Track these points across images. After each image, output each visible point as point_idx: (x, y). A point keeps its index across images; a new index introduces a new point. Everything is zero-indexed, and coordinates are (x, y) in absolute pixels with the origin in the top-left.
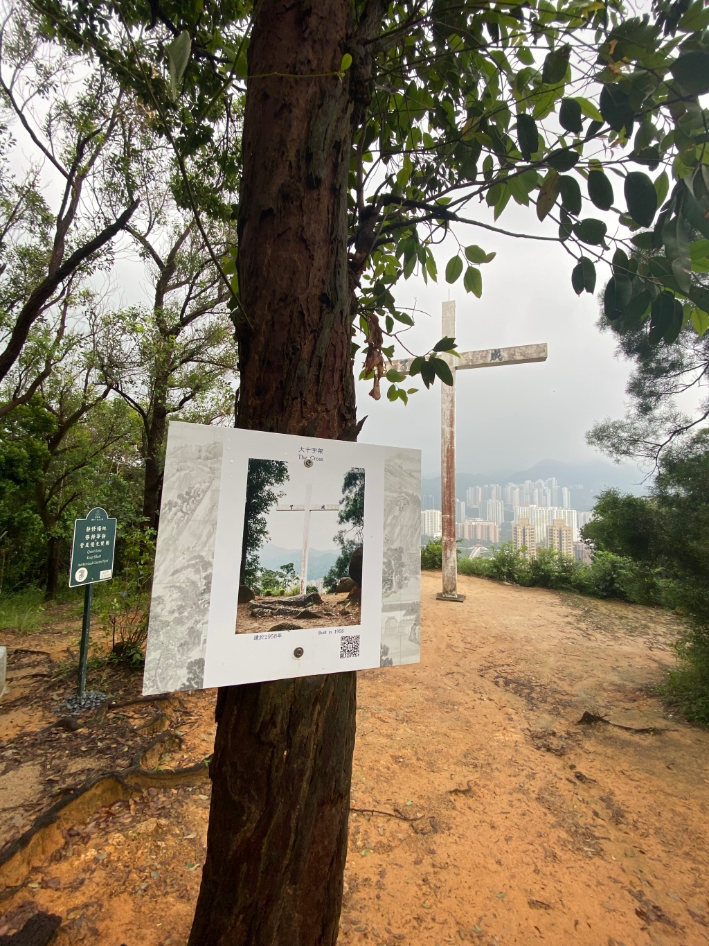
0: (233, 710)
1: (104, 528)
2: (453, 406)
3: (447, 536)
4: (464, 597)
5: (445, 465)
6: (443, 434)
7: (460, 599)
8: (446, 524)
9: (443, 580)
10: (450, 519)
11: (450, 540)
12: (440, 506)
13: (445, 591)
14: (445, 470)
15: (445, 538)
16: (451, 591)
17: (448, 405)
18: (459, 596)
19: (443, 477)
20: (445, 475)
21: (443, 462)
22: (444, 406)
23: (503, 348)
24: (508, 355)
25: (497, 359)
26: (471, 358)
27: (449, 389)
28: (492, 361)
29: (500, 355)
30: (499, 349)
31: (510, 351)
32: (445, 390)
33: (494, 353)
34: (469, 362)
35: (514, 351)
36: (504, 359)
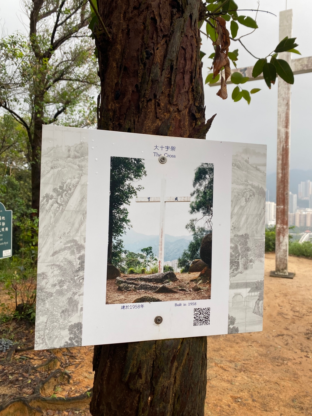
0: (107, 363)
1: (3, 218)
2: (288, 109)
3: (281, 224)
4: (294, 274)
5: (280, 162)
6: (279, 135)
7: (291, 276)
8: (280, 214)
9: (276, 261)
10: (284, 209)
11: (283, 228)
12: (275, 198)
13: (278, 270)
14: (280, 167)
15: (279, 226)
16: (283, 269)
17: (284, 108)
18: (290, 274)
19: (278, 173)
20: (280, 171)
21: (278, 159)
22: (281, 110)
26: (306, 63)
27: (285, 93)
32: (281, 94)
34: (304, 67)
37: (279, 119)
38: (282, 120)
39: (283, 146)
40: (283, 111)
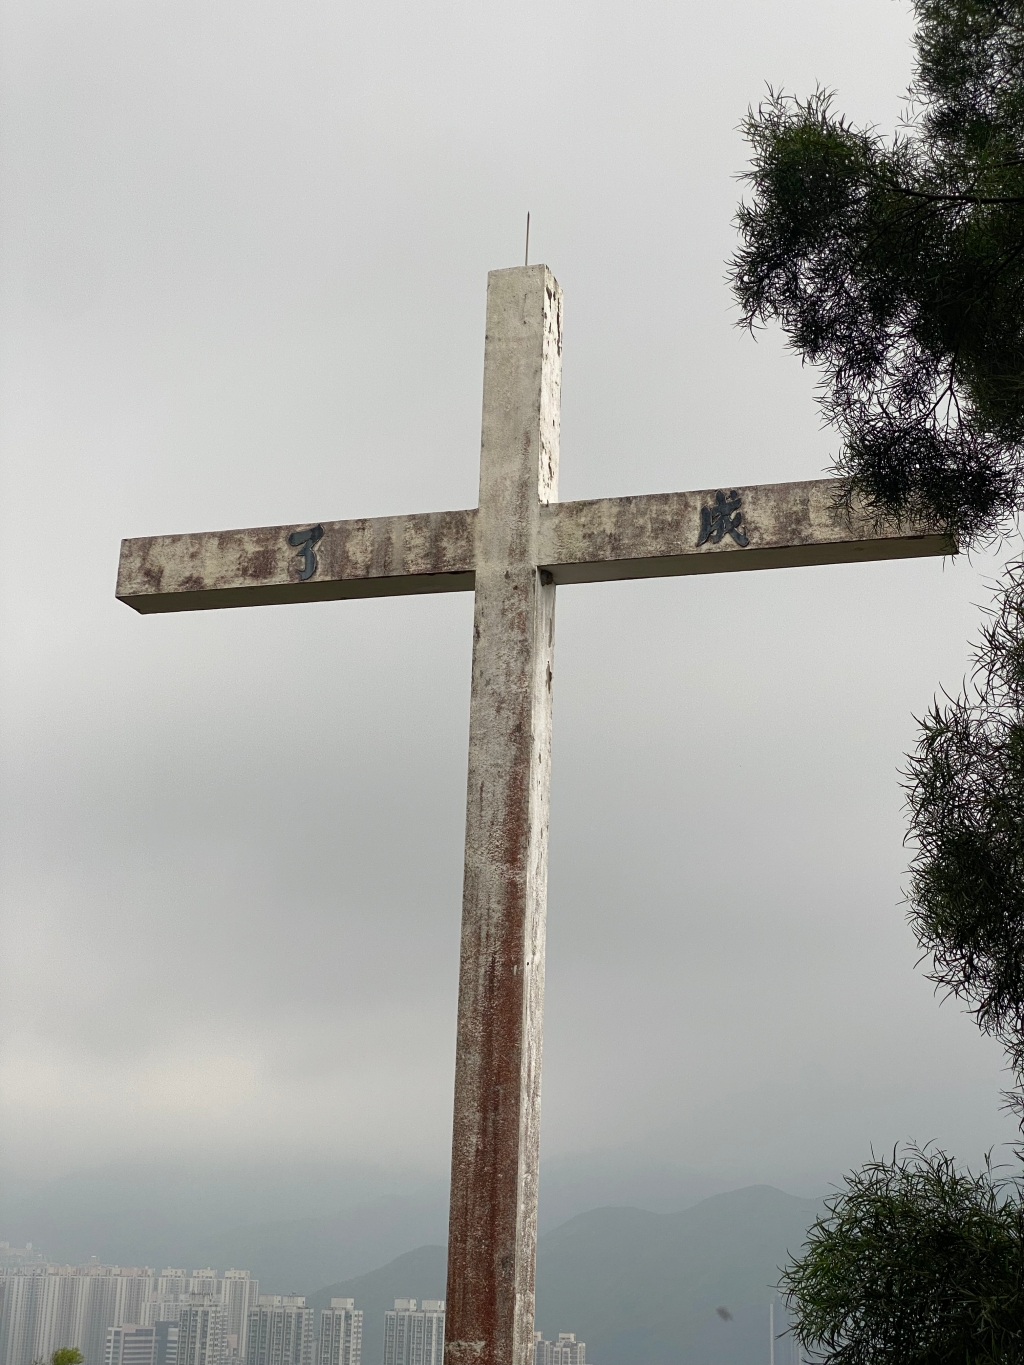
6: (470, 899)
17: (499, 751)
22: (483, 758)
23: (755, 489)
24: (777, 518)
25: (727, 539)
26: (609, 528)
27: (508, 674)
28: (705, 548)
29: (740, 518)
30: (734, 493)
31: (784, 500)
32: (487, 676)
33: (716, 509)
34: (601, 548)
35: (805, 502)
36: (755, 539)
37: (475, 810)
38: (488, 814)
39: (493, 967)
40: (497, 765)
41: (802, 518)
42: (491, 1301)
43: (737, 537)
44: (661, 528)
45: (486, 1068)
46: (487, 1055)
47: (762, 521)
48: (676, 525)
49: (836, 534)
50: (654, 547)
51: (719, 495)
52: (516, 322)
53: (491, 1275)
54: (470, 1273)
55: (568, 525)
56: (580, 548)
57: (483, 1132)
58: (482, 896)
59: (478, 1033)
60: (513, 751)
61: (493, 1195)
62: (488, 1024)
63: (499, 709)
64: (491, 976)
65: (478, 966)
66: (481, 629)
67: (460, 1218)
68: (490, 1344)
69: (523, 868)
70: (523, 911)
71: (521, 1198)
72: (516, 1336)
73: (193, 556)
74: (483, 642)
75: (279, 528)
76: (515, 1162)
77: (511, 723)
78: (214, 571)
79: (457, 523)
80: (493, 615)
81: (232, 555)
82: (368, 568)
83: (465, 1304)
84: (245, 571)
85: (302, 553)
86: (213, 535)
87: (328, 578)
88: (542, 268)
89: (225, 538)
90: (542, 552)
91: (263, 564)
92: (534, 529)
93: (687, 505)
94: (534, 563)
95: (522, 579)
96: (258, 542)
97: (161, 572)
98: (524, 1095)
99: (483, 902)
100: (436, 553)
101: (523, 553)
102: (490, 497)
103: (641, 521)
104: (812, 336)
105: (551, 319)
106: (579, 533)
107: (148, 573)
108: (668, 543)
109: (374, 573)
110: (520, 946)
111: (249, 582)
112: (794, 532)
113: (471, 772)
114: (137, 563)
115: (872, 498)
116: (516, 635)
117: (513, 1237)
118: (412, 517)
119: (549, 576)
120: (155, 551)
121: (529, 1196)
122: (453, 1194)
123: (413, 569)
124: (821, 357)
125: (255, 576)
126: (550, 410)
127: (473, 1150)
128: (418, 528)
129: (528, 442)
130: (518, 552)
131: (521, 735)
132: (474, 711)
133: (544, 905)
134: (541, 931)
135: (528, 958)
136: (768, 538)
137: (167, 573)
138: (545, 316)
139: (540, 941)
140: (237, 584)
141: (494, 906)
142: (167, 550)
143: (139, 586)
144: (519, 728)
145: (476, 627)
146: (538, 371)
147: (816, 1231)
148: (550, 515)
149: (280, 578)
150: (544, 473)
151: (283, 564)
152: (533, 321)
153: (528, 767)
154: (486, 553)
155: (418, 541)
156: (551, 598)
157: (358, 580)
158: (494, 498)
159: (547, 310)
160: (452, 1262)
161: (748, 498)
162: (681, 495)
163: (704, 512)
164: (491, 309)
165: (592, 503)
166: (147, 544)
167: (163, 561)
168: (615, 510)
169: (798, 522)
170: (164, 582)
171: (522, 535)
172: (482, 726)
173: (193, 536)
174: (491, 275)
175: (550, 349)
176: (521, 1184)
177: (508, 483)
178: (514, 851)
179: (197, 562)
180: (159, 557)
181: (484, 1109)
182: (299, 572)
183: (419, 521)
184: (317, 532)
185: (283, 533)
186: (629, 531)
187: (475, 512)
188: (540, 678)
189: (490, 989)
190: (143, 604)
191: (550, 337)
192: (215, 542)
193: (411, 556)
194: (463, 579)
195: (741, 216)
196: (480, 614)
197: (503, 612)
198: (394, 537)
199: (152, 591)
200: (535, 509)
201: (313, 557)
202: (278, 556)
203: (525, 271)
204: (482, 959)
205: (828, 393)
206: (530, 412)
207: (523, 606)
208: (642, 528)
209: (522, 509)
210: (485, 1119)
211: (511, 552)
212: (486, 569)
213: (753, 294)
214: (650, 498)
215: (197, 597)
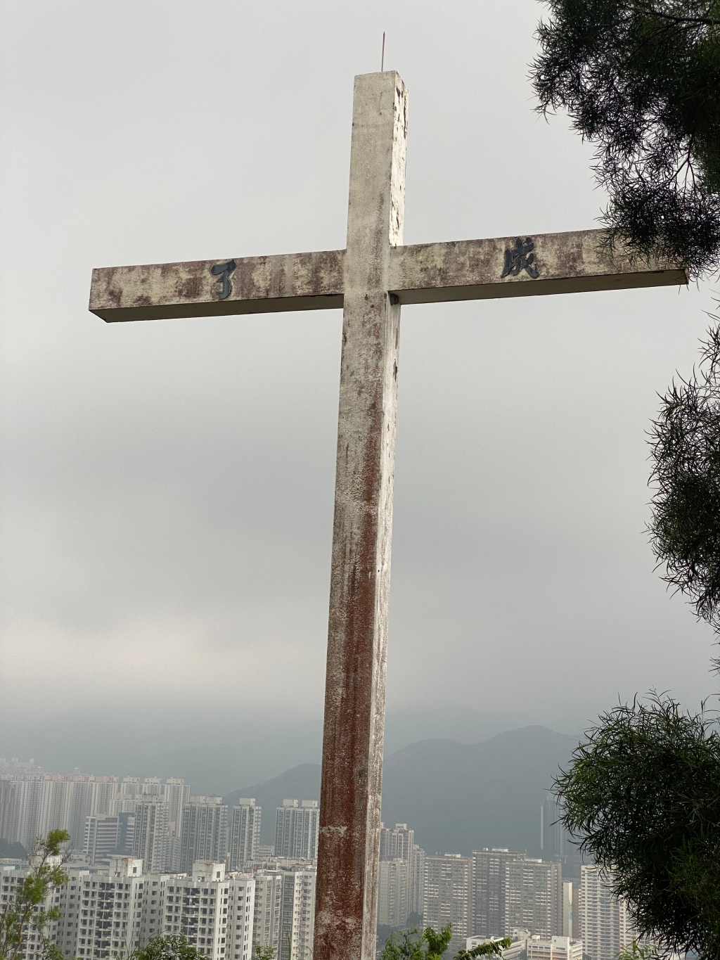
2: (377, 427)
3: (335, 908)
6: (338, 525)
8: (333, 861)
10: (349, 842)
11: (342, 927)
17: (360, 422)
20: (339, 675)
22: (349, 427)
23: (544, 236)
24: (559, 258)
25: (523, 272)
26: (440, 264)
27: (367, 368)
28: (507, 279)
29: (533, 257)
30: (529, 239)
31: (565, 244)
32: (351, 369)
33: (515, 251)
34: (433, 278)
35: (579, 246)
36: (543, 273)
37: (342, 463)
38: (351, 466)
39: (354, 573)
40: (358, 432)
41: (577, 258)
42: (352, 800)
43: (530, 271)
44: (477, 263)
45: (348, 642)
46: (350, 633)
47: (549, 259)
48: (487, 262)
49: (601, 269)
50: (471, 278)
51: (518, 241)
52: (374, 113)
53: (351, 782)
54: (337, 780)
55: (410, 262)
56: (418, 278)
57: (347, 686)
58: (347, 524)
59: (344, 617)
60: (369, 422)
61: (353, 729)
62: (351, 612)
63: (360, 393)
64: (353, 579)
65: (344, 572)
66: (347, 336)
67: (330, 744)
68: (351, 829)
69: (376, 504)
70: (375, 534)
71: (372, 731)
72: (368, 823)
73: (143, 281)
74: (349, 344)
75: (205, 262)
76: (369, 707)
77: (368, 402)
78: (159, 292)
79: (331, 260)
80: (356, 326)
81: (171, 281)
82: (267, 291)
83: (333, 801)
84: (180, 292)
85: (221, 280)
86: (158, 266)
87: (239, 298)
88: (394, 74)
89: (166, 269)
90: (391, 281)
91: (193, 288)
92: (386, 265)
93: (495, 248)
94: (386, 289)
95: (377, 300)
96: (190, 271)
97: (121, 292)
98: (375, 661)
99: (347, 528)
100: (316, 281)
101: (378, 281)
102: (355, 242)
103: (462, 259)
104: (590, 121)
105: (399, 111)
106: (418, 268)
107: (111, 293)
108: (481, 275)
109: (272, 295)
110: (373, 559)
111: (183, 301)
112: (571, 267)
113: (340, 437)
114: (104, 286)
115: (629, 240)
116: (372, 340)
117: (367, 757)
118: (299, 255)
119: (396, 298)
120: (116, 277)
121: (378, 729)
122: (325, 728)
123: (299, 292)
124: (595, 137)
125: (187, 296)
126: (398, 177)
127: (339, 698)
128: (303, 263)
129: (382, 201)
130: (375, 280)
131: (375, 411)
132: (341, 394)
133: (390, 530)
134: (388, 548)
135: (379, 567)
136: (552, 272)
137: (124, 293)
138: (395, 109)
139: (388, 555)
140: (175, 301)
141: (355, 530)
142: (124, 277)
143: (105, 303)
144: (374, 406)
145: (344, 334)
146: (390, 149)
147: (579, 752)
148: (397, 255)
149: (205, 298)
150: (393, 224)
151: (207, 288)
152: (387, 112)
153: (380, 433)
154: (352, 281)
155: (303, 272)
156: (397, 314)
157: (260, 299)
158: (357, 242)
159: (397, 104)
160: (325, 773)
161: (539, 242)
162: (491, 241)
163: (507, 253)
164: (357, 103)
165: (427, 246)
166: (111, 272)
167: (122, 285)
168: (444, 251)
169: (574, 260)
170: (123, 300)
171: (377, 268)
172: (347, 404)
173: (143, 267)
174: (357, 78)
175: (398, 133)
176: (373, 721)
177: (367, 231)
178: (369, 492)
179: (146, 286)
180: (119, 282)
181: (347, 670)
182: (219, 293)
183: (304, 258)
184: (231, 265)
185: (207, 266)
186: (454, 266)
187: (344, 252)
188: (389, 370)
189: (352, 588)
190: (108, 315)
191: (399, 125)
192: (159, 271)
193: (298, 283)
194: (334, 300)
195: (540, 31)
196: (347, 325)
197: (364, 323)
198: (286, 269)
199: (114, 306)
200: (387, 250)
201: (229, 283)
202: (204, 282)
203: (382, 75)
204: (347, 567)
205: (600, 163)
206: (383, 180)
207: (378, 320)
208: (463, 264)
209: (377, 250)
210: (348, 677)
211: (370, 281)
212: (352, 292)
213: (547, 89)
214: (469, 242)
215: (146, 311)
